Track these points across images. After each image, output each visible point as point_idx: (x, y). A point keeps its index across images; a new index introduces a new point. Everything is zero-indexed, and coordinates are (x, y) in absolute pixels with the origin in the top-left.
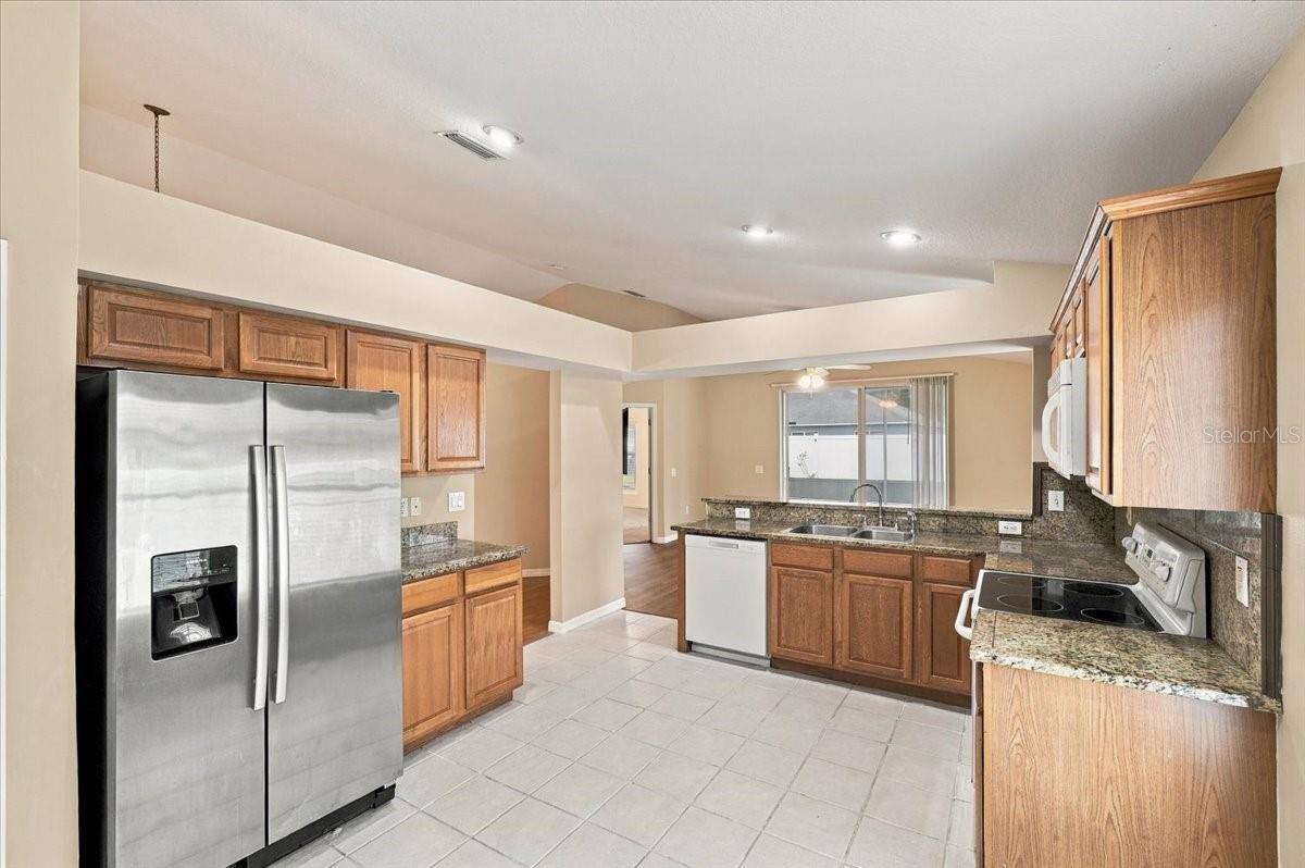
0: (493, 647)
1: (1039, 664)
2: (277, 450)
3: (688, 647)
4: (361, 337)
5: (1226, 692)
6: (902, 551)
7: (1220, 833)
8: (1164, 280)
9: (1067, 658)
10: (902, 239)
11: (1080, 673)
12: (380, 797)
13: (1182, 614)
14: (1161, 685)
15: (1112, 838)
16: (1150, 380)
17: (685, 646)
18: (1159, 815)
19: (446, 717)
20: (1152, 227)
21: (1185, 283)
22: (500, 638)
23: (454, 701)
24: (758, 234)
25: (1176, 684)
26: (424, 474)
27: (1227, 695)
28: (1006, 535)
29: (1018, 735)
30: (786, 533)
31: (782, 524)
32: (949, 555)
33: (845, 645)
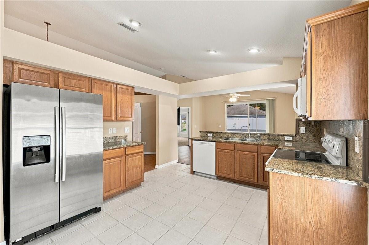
0: (135, 170)
1: (287, 172)
2: (63, 108)
3: (193, 173)
4: (96, 81)
5: (349, 180)
6: (254, 144)
7: (348, 228)
8: (329, 43)
9: (296, 171)
10: (254, 51)
11: (300, 174)
12: (97, 210)
13: (337, 158)
14: (327, 178)
15: (311, 229)
16: (324, 77)
17: (192, 172)
18: (327, 222)
19: (120, 189)
20: (325, 26)
21: (336, 44)
22: (136, 168)
23: (122, 184)
24: (212, 53)
25: (332, 178)
26: (116, 121)
27: (350, 181)
28: (287, 141)
29: (281, 195)
30: (222, 140)
31: (221, 138)
32: (269, 145)
33: (238, 172)
